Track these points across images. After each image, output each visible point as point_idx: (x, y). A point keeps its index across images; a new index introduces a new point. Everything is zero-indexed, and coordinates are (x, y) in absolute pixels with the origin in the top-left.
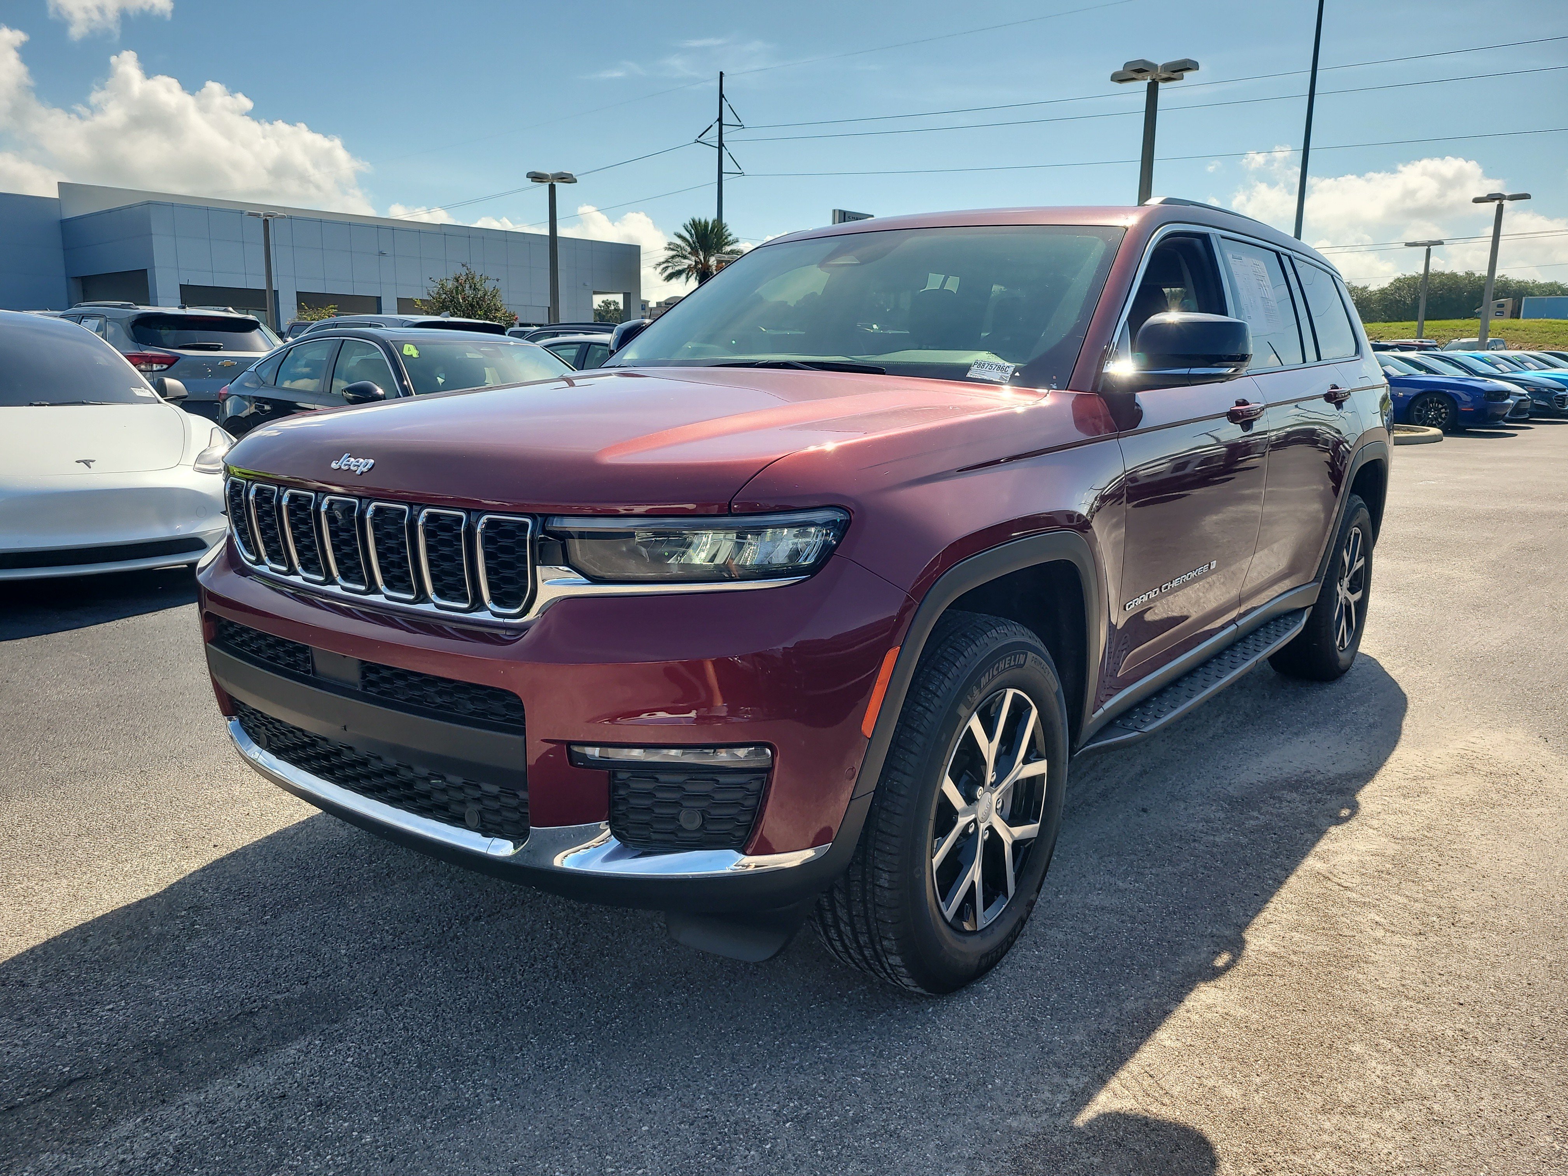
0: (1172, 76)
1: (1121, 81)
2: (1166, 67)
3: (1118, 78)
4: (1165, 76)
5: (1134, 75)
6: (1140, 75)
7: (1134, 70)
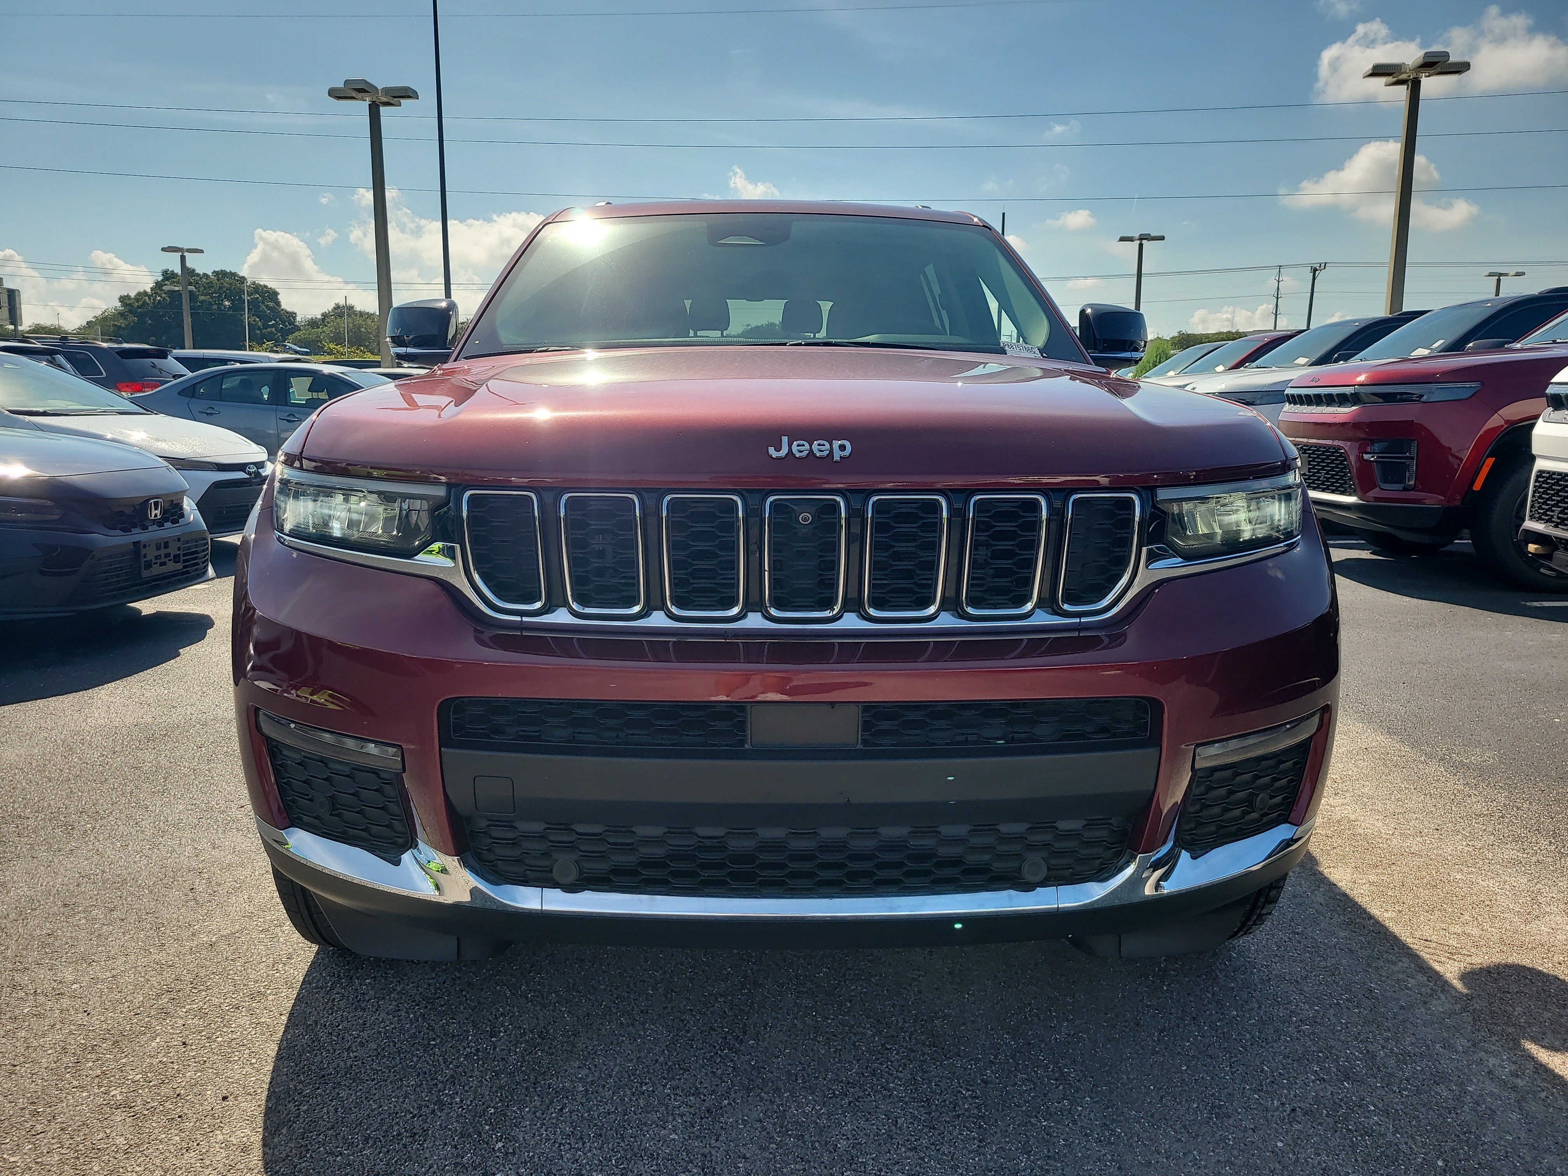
0: (392, 102)
1: (339, 98)
2: (387, 91)
3: (336, 94)
4: (384, 99)
5: (354, 94)
6: (360, 95)
7: (355, 89)
